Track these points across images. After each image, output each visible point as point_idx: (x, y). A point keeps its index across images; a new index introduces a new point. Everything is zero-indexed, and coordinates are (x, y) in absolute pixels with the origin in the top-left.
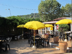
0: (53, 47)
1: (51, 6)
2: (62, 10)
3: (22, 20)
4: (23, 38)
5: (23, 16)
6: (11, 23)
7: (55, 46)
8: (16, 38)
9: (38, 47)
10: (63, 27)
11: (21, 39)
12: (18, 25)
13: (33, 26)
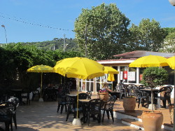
0: (123, 122)
1: (106, 23)
2: (131, 33)
3: (40, 54)
4: (41, 100)
5: (33, 43)
6: (12, 60)
7: (129, 121)
8: (25, 97)
9: (84, 122)
10: (154, 75)
11: (38, 101)
12: (31, 66)
13: (76, 70)
